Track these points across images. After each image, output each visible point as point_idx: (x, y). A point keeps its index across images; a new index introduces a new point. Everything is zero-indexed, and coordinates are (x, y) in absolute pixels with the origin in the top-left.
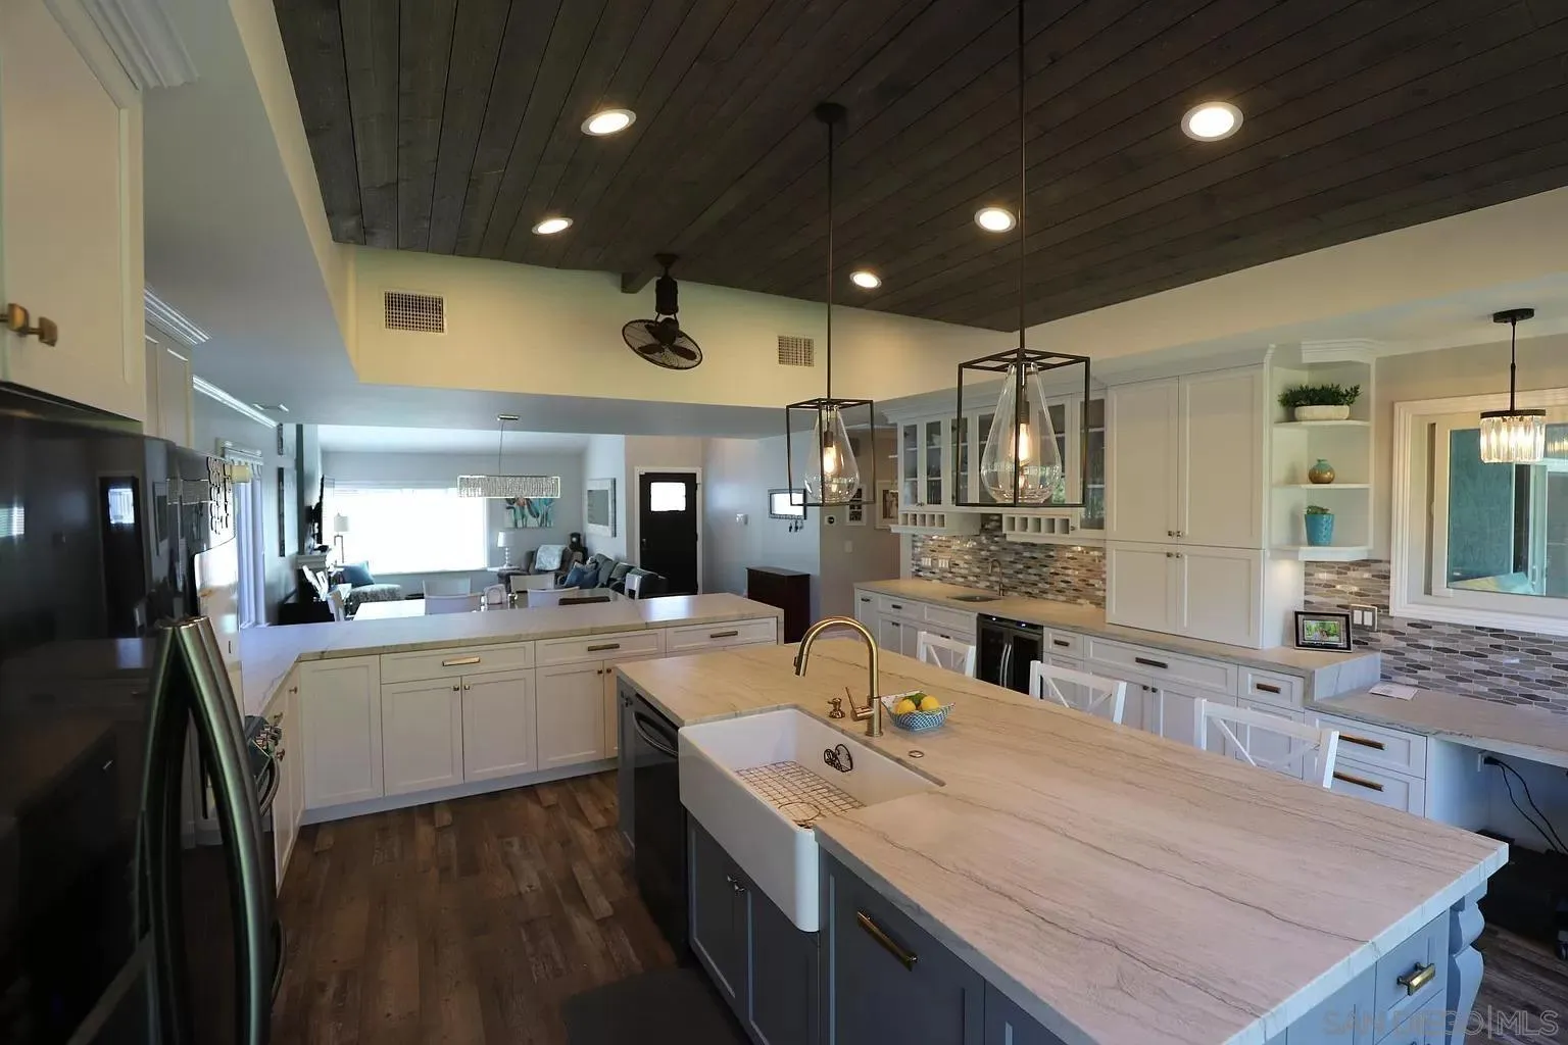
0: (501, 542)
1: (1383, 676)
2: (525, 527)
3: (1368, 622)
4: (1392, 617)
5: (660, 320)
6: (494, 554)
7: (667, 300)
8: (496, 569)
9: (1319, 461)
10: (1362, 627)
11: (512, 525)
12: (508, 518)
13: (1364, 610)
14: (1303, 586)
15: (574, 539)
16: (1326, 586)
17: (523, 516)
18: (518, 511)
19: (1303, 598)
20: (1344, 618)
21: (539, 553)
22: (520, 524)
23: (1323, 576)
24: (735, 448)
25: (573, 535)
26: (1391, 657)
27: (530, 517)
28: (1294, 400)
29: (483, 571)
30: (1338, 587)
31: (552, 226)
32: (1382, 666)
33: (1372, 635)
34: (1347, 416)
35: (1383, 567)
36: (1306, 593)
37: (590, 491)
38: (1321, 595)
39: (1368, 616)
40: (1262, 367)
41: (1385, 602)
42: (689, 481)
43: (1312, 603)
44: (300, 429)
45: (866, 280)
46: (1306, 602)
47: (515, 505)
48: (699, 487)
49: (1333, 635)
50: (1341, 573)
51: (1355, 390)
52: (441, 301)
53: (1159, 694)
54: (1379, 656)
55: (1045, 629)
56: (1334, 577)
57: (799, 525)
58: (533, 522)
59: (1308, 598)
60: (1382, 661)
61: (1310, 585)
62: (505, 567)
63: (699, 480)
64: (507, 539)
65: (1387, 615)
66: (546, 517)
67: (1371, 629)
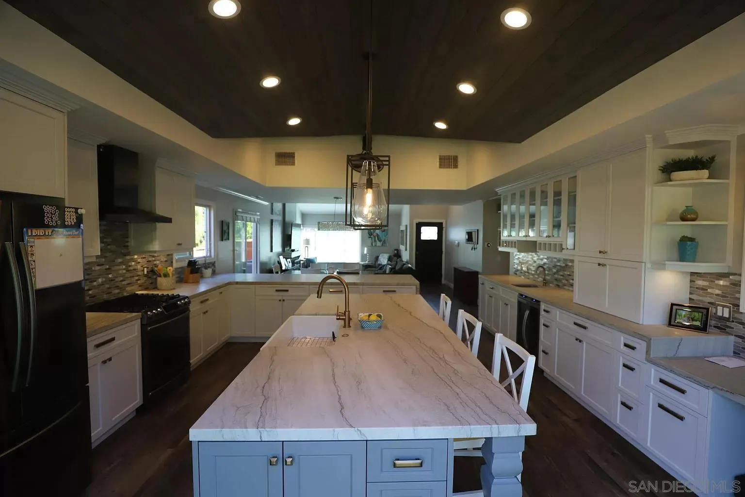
0: (365, 252)
1: (735, 353)
2: (376, 246)
3: (726, 315)
4: (742, 313)
5: (363, 153)
6: (363, 257)
7: (367, 144)
8: (362, 263)
9: (686, 207)
10: (722, 318)
11: (370, 245)
12: (369, 241)
13: (724, 306)
14: (689, 288)
15: (396, 252)
16: (703, 289)
17: (375, 241)
18: (373, 239)
19: (688, 296)
20: (706, 310)
21: (380, 257)
22: (374, 244)
23: (700, 283)
24: (457, 210)
25: (395, 250)
26: (740, 340)
27: (378, 242)
28: (670, 168)
29: (358, 263)
30: (709, 290)
31: (294, 121)
32: (734, 345)
33: (728, 324)
34: (707, 178)
35: (736, 278)
36: (691, 293)
37: (402, 231)
38: (698, 295)
39: (726, 311)
40: (646, 150)
41: (736, 302)
42: (440, 226)
43: (693, 300)
44: (284, 206)
45: (441, 125)
46: (690, 299)
47: (372, 236)
48: (444, 229)
49: (696, 321)
50: (712, 281)
51: (712, 159)
52: (294, 154)
53: (583, 344)
54: (732, 338)
55: (541, 303)
56: (706, 283)
57: (475, 247)
58: (379, 244)
59: (693, 297)
60: (735, 342)
61: (693, 289)
62: (367, 262)
63: (444, 225)
64: (368, 250)
65: (738, 312)
66: (384, 242)
67: (728, 320)
